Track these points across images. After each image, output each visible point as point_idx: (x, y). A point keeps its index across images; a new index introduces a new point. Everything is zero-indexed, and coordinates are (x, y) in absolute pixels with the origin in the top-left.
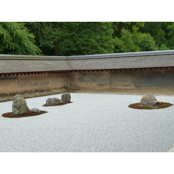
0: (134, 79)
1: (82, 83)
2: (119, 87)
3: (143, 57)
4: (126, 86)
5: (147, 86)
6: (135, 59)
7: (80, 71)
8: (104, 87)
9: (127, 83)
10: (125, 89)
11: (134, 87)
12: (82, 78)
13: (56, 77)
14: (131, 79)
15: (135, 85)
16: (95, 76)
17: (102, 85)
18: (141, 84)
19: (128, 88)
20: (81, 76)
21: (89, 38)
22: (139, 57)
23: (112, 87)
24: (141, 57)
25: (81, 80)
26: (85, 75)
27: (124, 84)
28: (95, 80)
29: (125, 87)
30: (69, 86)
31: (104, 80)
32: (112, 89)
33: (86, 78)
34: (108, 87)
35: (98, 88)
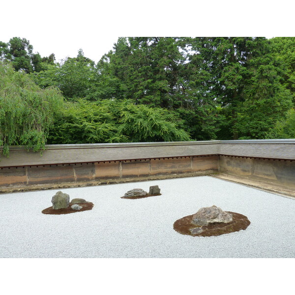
0: (275, 169)
1: (229, 167)
2: (260, 176)
3: (287, 145)
4: (267, 175)
5: (289, 180)
6: (278, 147)
7: (229, 156)
8: (247, 174)
9: (268, 173)
10: (266, 179)
11: (275, 178)
12: (229, 161)
13: (202, 160)
14: (273, 168)
15: (277, 176)
16: (240, 161)
17: (245, 171)
18: (283, 176)
19: (270, 178)
20: (229, 159)
21: (258, 120)
22: (283, 145)
23: (254, 174)
24: (286, 145)
25: (228, 163)
26: (232, 159)
27: (266, 173)
28: (240, 165)
29: (266, 177)
30: (219, 168)
31: (248, 166)
32: (254, 176)
33: (232, 162)
34: (250, 174)
35: (242, 173)
